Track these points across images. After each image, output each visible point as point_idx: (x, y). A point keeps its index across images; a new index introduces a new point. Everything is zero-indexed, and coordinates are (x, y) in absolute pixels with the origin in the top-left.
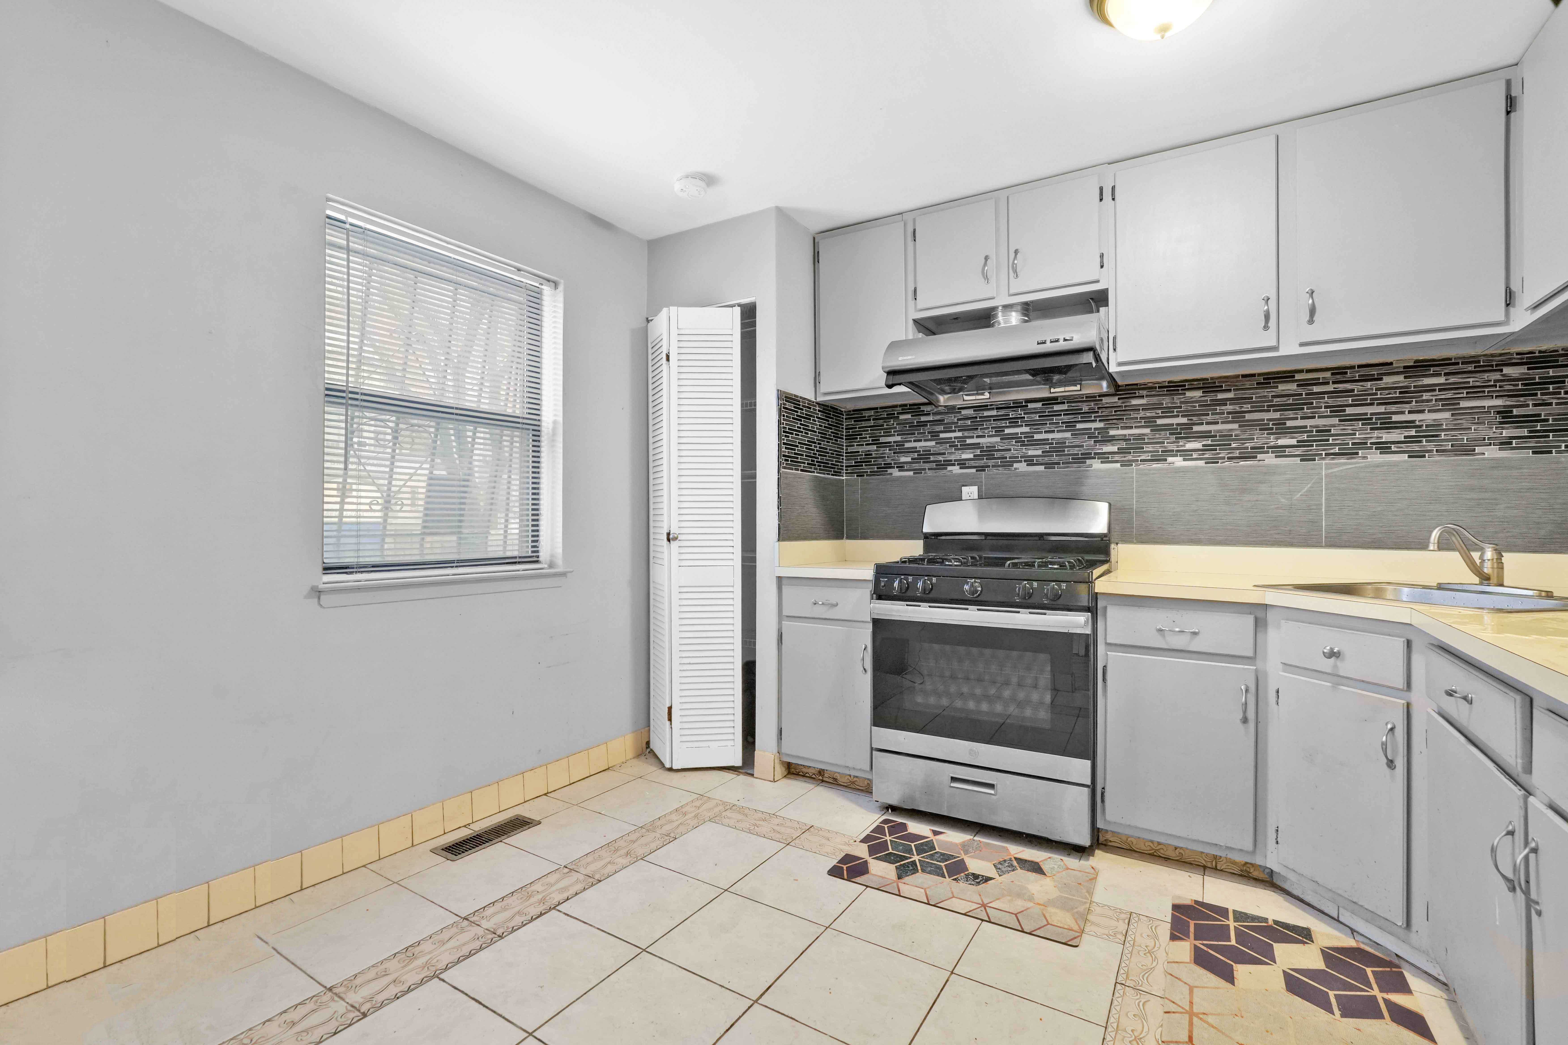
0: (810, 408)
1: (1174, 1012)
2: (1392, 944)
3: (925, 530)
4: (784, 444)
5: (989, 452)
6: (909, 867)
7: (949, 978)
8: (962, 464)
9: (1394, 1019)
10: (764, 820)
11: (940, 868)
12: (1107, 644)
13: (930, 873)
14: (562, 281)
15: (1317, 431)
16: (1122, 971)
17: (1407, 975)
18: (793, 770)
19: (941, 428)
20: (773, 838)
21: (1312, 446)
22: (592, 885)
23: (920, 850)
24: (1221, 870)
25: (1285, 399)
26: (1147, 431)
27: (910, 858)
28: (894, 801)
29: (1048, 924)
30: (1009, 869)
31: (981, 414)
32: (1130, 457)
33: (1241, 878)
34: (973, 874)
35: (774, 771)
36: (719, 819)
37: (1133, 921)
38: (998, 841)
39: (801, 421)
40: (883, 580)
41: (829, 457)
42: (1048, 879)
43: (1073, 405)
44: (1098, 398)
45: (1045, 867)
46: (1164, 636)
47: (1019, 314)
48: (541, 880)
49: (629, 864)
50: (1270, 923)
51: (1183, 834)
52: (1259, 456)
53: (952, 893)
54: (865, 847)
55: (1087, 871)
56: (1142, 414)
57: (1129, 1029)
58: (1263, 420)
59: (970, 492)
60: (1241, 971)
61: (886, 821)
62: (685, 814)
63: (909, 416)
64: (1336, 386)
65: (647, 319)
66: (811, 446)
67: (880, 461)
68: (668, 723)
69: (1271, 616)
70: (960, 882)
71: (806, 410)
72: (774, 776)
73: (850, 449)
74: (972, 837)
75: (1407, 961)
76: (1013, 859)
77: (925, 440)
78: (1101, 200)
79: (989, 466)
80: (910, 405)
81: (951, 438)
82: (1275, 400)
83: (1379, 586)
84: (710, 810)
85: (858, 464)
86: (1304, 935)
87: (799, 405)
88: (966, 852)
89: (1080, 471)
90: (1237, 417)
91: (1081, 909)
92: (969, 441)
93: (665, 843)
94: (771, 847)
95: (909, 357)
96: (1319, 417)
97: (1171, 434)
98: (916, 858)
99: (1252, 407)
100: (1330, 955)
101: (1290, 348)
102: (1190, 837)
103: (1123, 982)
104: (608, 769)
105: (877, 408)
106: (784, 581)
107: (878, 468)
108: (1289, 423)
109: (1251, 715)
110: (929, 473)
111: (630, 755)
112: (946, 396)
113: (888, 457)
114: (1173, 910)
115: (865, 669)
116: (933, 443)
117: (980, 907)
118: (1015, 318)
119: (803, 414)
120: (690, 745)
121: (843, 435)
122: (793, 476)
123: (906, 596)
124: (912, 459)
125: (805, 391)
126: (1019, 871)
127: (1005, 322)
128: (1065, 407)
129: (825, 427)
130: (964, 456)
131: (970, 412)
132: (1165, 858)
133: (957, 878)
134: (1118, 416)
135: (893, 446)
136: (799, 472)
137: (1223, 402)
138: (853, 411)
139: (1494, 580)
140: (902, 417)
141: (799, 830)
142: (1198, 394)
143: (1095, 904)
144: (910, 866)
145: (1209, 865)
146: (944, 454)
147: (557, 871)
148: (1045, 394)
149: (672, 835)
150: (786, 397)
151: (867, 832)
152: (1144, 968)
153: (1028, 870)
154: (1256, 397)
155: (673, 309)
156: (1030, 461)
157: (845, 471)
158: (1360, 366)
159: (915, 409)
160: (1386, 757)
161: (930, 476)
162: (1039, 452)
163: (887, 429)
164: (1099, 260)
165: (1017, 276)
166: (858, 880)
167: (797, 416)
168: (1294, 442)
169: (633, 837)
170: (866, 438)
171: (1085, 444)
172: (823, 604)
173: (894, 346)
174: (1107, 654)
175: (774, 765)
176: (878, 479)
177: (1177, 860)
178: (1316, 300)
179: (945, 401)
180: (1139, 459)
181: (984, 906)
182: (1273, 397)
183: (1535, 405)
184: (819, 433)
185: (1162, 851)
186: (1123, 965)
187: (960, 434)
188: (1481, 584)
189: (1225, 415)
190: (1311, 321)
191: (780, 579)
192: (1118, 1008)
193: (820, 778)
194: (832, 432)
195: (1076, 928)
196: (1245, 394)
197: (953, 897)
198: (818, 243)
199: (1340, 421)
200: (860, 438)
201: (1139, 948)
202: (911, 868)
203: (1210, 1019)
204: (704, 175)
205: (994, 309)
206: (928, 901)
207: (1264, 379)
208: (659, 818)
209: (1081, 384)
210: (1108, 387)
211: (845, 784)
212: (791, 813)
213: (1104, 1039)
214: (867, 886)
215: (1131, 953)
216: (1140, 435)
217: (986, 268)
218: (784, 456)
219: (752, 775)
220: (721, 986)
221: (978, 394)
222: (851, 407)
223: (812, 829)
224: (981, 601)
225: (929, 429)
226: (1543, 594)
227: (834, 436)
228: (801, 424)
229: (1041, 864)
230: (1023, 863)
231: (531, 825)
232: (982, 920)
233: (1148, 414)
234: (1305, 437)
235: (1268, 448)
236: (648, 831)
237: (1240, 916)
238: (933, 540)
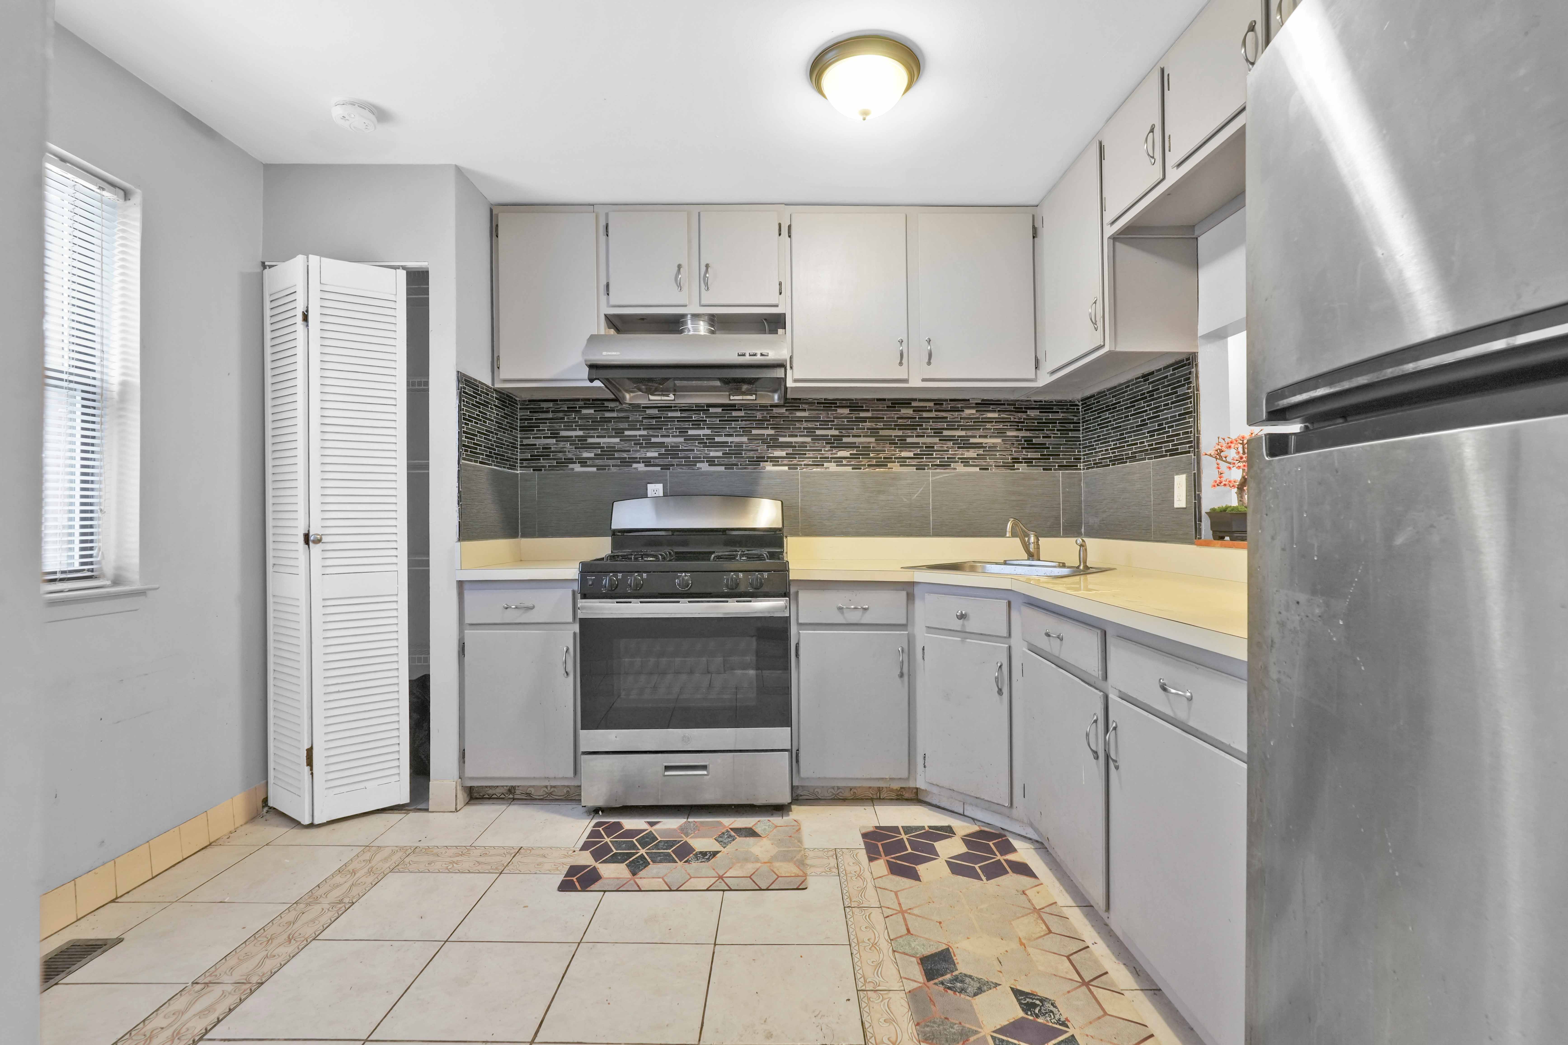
0: (488, 395)
1: (891, 915)
2: (997, 821)
3: (613, 527)
4: (465, 432)
5: (673, 452)
6: (639, 862)
7: (714, 950)
8: (648, 462)
9: (1014, 872)
10: (462, 855)
11: (669, 855)
12: (799, 625)
13: (661, 862)
14: (138, 191)
15: (926, 447)
16: (845, 897)
17: (1011, 840)
18: (475, 794)
19: (626, 425)
20: (481, 871)
21: (923, 458)
22: (252, 992)
23: (644, 843)
24: (884, 799)
25: (905, 420)
26: (809, 439)
27: (637, 853)
28: (600, 803)
29: (778, 877)
30: (730, 839)
31: (664, 414)
32: (795, 462)
33: (897, 801)
34: (701, 853)
35: (456, 800)
36: (403, 866)
37: (839, 855)
38: (709, 818)
39: (479, 408)
40: (591, 578)
41: (505, 448)
42: (765, 840)
43: (749, 412)
44: (769, 408)
45: (758, 830)
46: (842, 613)
47: (706, 324)
48: (159, 1012)
49: (297, 950)
50: (927, 828)
51: (859, 775)
52: (889, 465)
53: (689, 874)
54: (587, 854)
55: (792, 824)
56: (805, 425)
57: (866, 940)
58: (891, 436)
59: (655, 489)
60: (921, 869)
61: (598, 825)
62: (354, 872)
63: (592, 411)
64: (937, 413)
65: (263, 263)
66: (489, 436)
67: (560, 455)
68: (307, 769)
69: (917, 590)
70: (692, 863)
71: (484, 397)
72: (456, 805)
73: (526, 442)
74: (685, 820)
75: (1008, 831)
76: (730, 830)
77: (609, 437)
78: (780, 235)
79: (673, 465)
80: (593, 400)
81: (636, 436)
82: (899, 420)
83: (973, 564)
84: (385, 860)
85: (534, 458)
86: (948, 832)
87: (478, 390)
88: (687, 835)
89: (757, 472)
90: (874, 432)
91: (798, 857)
92: (654, 440)
93: (340, 913)
94: (481, 881)
95: (614, 353)
96: (927, 436)
97: (827, 443)
98: (642, 851)
99: (884, 425)
100: (969, 840)
101: (915, 382)
102: (864, 777)
103: (850, 905)
104: (210, 844)
105: (556, 401)
106: (466, 586)
107: (557, 463)
108: (909, 440)
109: (905, 670)
110: (613, 469)
111: (240, 820)
112: (632, 394)
113: (569, 452)
114: (863, 838)
115: (566, 672)
116: (617, 440)
117: (718, 880)
118: (702, 328)
119: (481, 400)
120: (337, 790)
121: (517, 426)
122: (473, 469)
123: (614, 593)
124: (595, 455)
125: (483, 376)
126: (738, 839)
127: (695, 330)
128: (742, 413)
129: (501, 416)
130: (649, 454)
131: (655, 412)
132: (843, 799)
133: (688, 859)
134: (783, 425)
135: (575, 441)
136: (478, 464)
137: (864, 420)
138: (530, 401)
139: (1036, 557)
140: (584, 411)
141: (508, 856)
142: (846, 411)
143: (807, 850)
144: (639, 860)
145: (875, 797)
146: (629, 451)
147: (183, 993)
148: (726, 401)
149: (346, 900)
150: (465, 380)
151: (584, 838)
152: (860, 889)
153: (745, 837)
154: (887, 418)
155: (314, 259)
156: (711, 462)
157: (519, 465)
158: (951, 400)
159: (598, 404)
160: (998, 686)
161: (613, 473)
162: (720, 454)
163: (569, 422)
164: (778, 286)
165: (708, 289)
166: (593, 887)
167: (476, 402)
168: (911, 454)
169: (291, 916)
170: (544, 430)
171: (759, 448)
172: (516, 608)
173: (593, 339)
174: (799, 633)
175: (456, 793)
176: (558, 474)
177: (852, 799)
178: (932, 347)
179: (631, 398)
180: (803, 463)
181: (721, 877)
182: (898, 418)
183: (1044, 437)
184: (496, 422)
185: (841, 794)
186: (845, 892)
187: (644, 433)
188: (1028, 559)
189: (866, 430)
190: (929, 363)
191: (461, 584)
192: (853, 926)
193: (511, 796)
194: (507, 422)
195: (801, 873)
196: (879, 414)
197: (691, 878)
198: (497, 216)
199: (940, 440)
200: (537, 430)
201: (851, 875)
202: (642, 862)
203: (916, 911)
204: (374, 106)
205: (683, 316)
206: (669, 888)
207: (892, 403)
208: (318, 886)
209: (756, 395)
210: (779, 399)
211: (542, 797)
212: (489, 840)
213: (852, 954)
214: (605, 891)
215: (847, 880)
216: (803, 443)
217: (680, 276)
218: (464, 445)
219: (427, 810)
220: (484, 1042)
221: (664, 395)
222: (527, 396)
223: (522, 851)
224: (691, 594)
225: (612, 425)
226: (1061, 565)
227: (509, 427)
228: (480, 411)
229: (754, 828)
230: (740, 832)
231: (105, 947)
232: (724, 891)
233: (810, 425)
234: (918, 451)
235: (895, 458)
236: (308, 904)
237: (908, 830)
238: (622, 537)
